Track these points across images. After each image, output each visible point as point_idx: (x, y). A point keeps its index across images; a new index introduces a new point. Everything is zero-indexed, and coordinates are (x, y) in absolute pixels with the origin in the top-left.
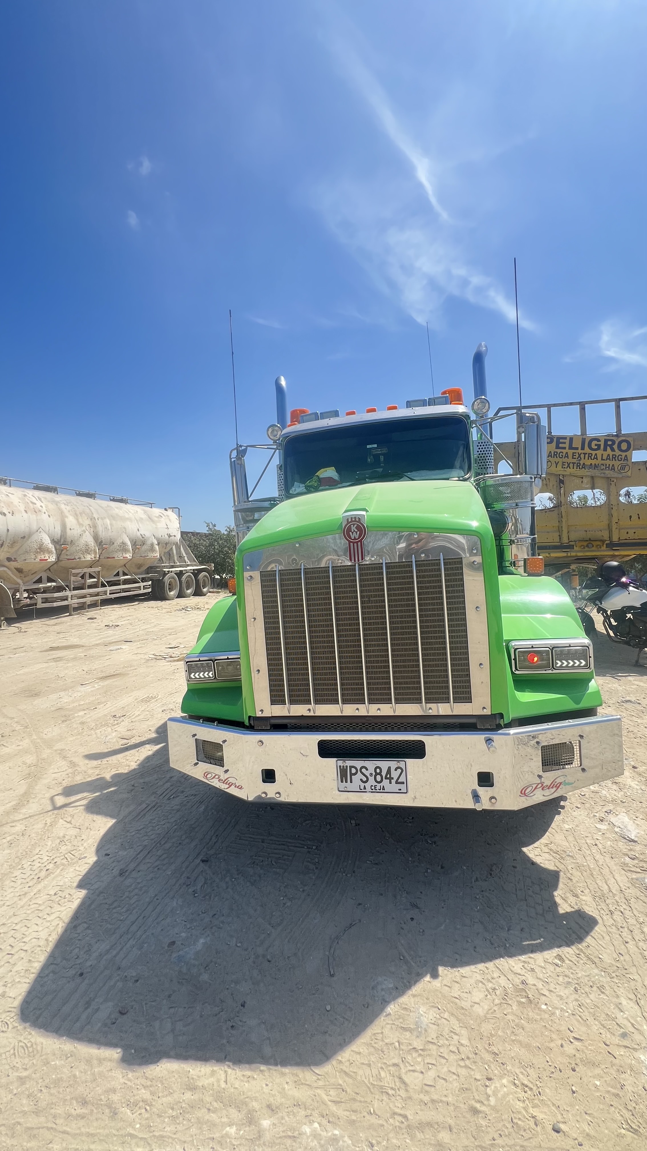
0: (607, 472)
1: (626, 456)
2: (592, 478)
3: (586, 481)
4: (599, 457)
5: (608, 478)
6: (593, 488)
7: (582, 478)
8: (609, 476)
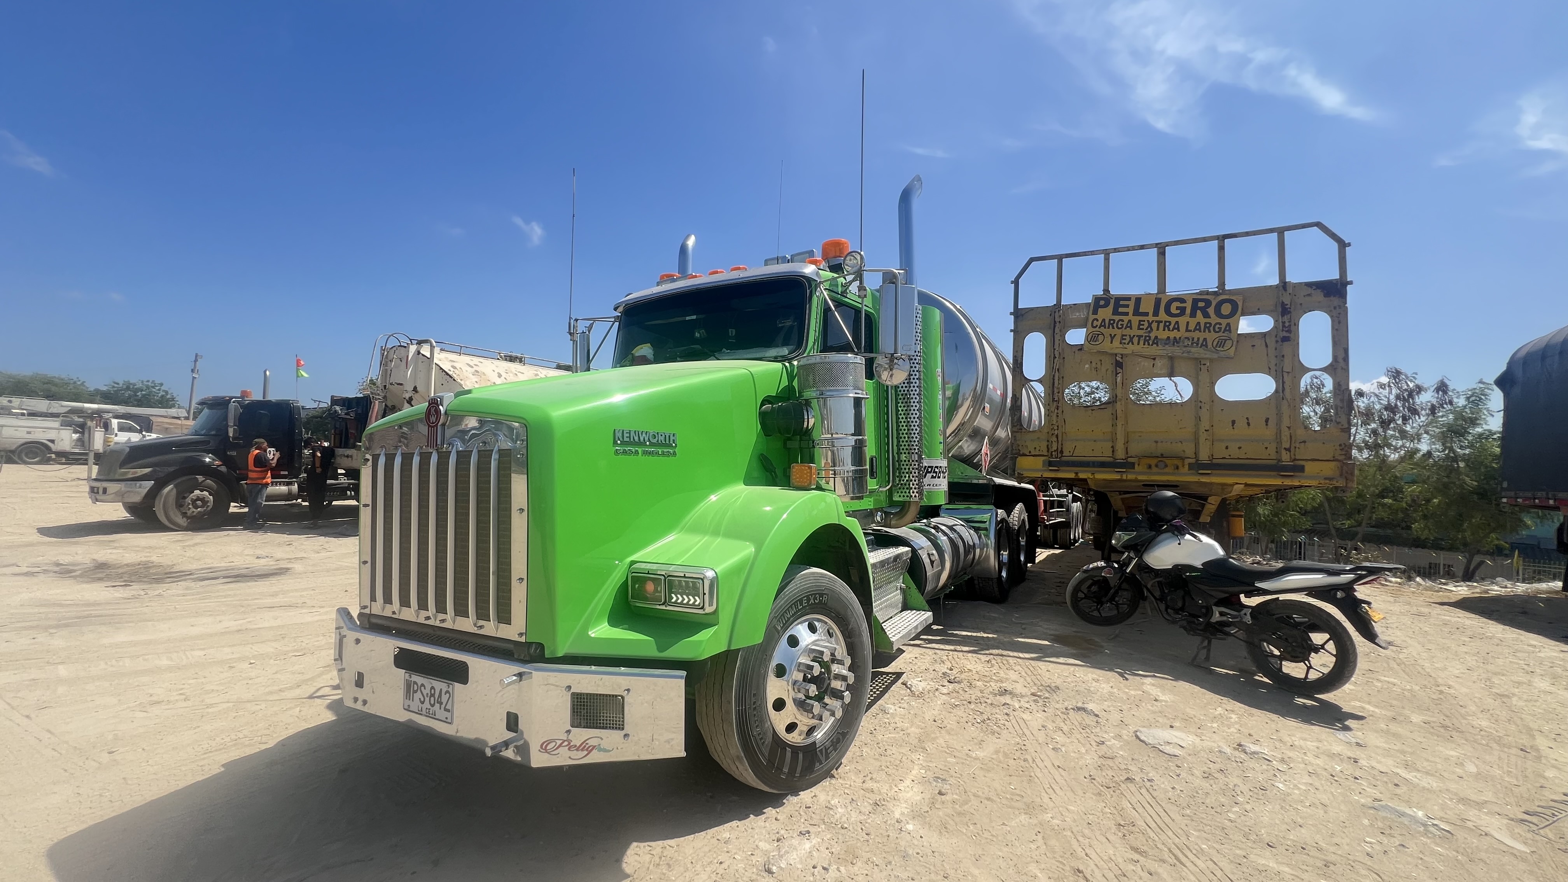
0: (1193, 350)
1: (1228, 324)
2: (1171, 358)
3: (1159, 364)
4: (1183, 328)
5: (1196, 359)
6: (1171, 375)
7: (1154, 359)
8: (1196, 356)
